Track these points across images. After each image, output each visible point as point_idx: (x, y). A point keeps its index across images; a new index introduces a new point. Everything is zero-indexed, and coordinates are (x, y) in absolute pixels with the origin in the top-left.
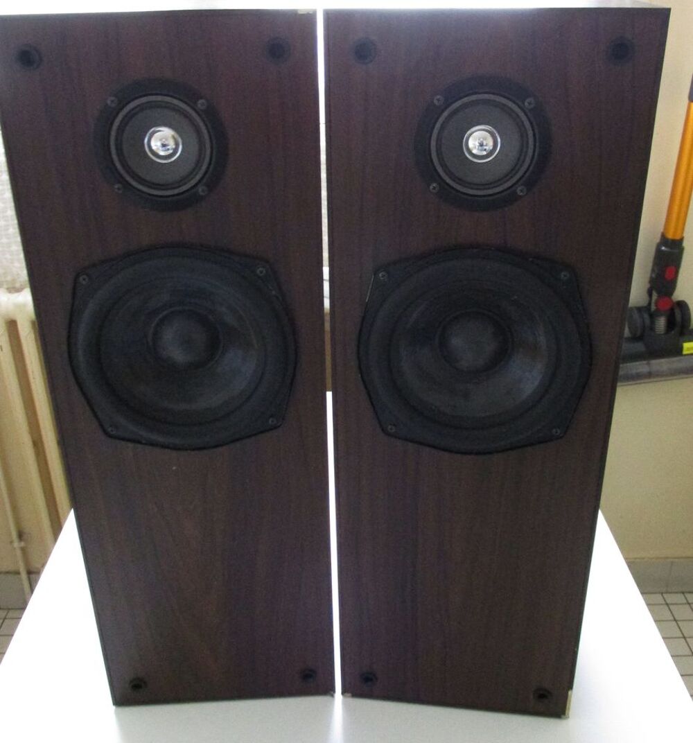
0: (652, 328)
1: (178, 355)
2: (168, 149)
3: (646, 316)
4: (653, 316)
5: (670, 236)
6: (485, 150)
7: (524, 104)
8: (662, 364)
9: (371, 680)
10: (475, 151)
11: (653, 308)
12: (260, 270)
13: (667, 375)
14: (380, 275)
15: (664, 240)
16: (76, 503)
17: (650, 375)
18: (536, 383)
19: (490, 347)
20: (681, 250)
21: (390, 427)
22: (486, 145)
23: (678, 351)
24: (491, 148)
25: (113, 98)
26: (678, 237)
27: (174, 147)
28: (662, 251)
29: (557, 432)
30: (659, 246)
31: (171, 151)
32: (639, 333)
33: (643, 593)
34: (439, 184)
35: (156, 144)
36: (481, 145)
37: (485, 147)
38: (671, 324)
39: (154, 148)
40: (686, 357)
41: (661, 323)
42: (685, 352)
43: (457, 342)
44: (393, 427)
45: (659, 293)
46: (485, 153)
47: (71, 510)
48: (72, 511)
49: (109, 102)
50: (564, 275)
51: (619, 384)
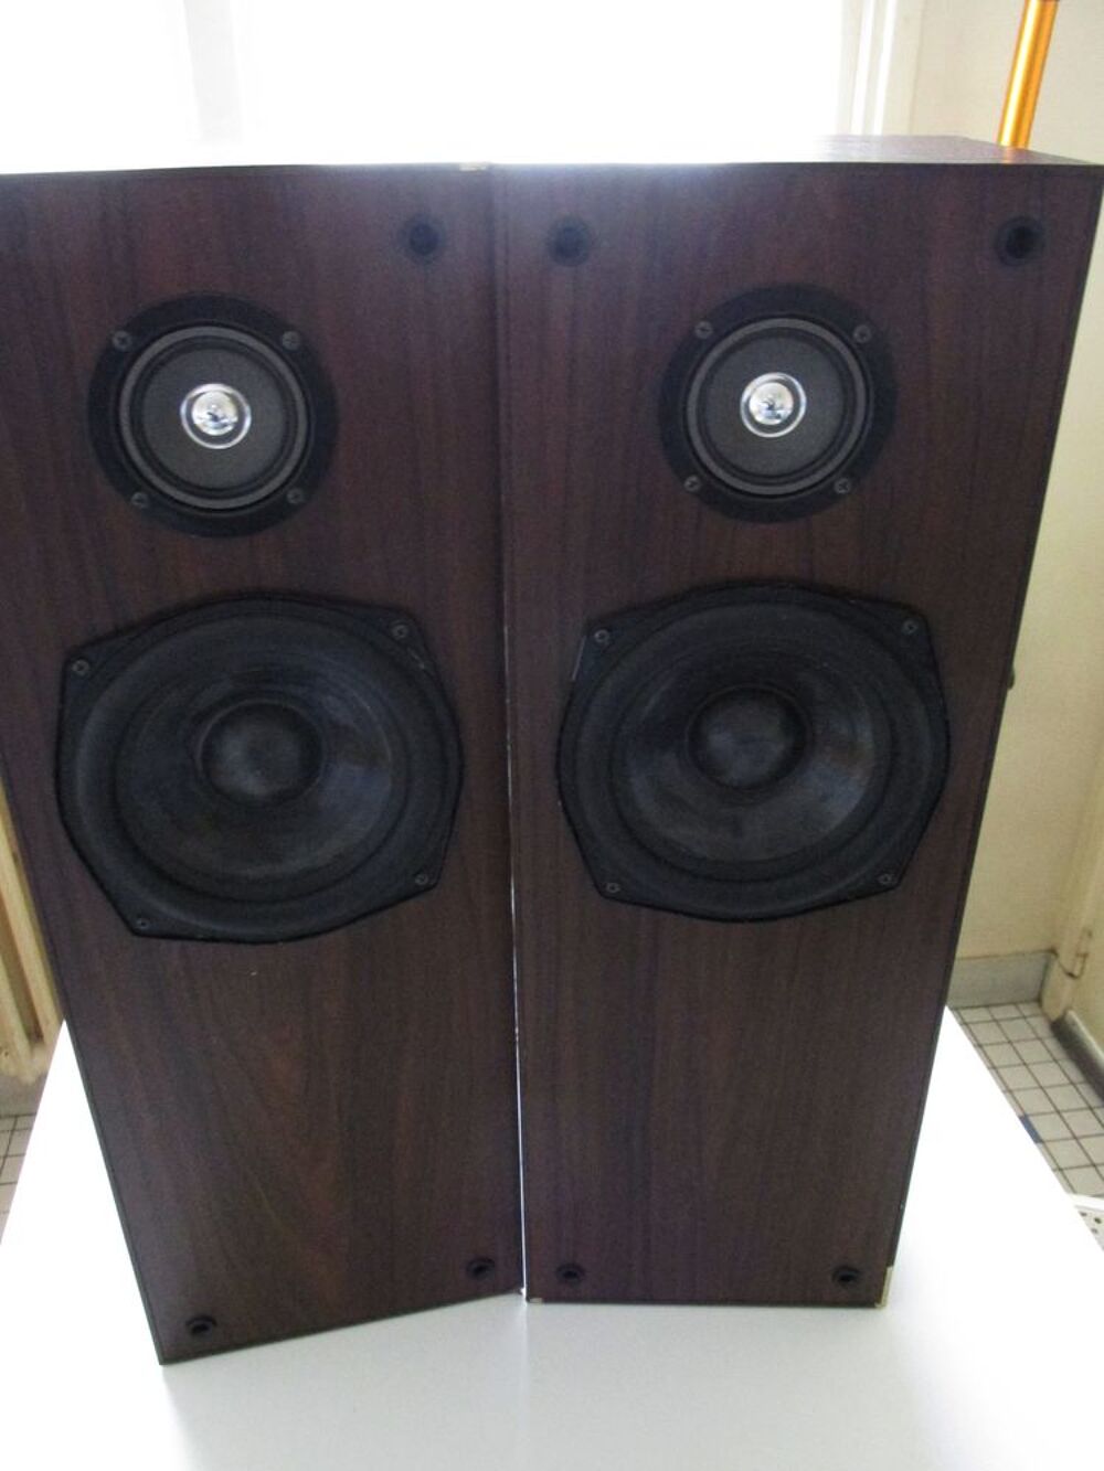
1: (252, 784)
2: (225, 425)
6: (778, 417)
7: (851, 336)
9: (575, 1275)
10: (759, 418)
12: (399, 630)
14: (597, 635)
16: (70, 1010)
18: (854, 802)
19: (777, 748)
21: (609, 885)
22: (781, 408)
24: (789, 412)
25: (123, 334)
27: (235, 419)
29: (887, 879)
31: (229, 428)
34: (701, 478)
35: (200, 416)
36: (771, 408)
37: (779, 412)
39: (197, 422)
43: (719, 740)
44: (616, 885)
46: (778, 422)
47: (61, 1024)
48: (65, 1024)
49: (116, 342)
50: (910, 627)
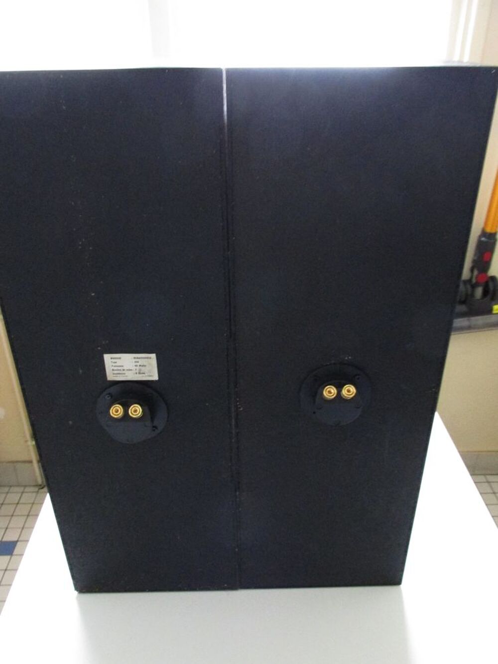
0: (472, 295)
3: (469, 286)
4: (474, 287)
5: (488, 230)
8: (479, 320)
11: (474, 281)
13: (482, 328)
15: (484, 233)
17: (469, 328)
20: (495, 241)
23: (489, 311)
26: (493, 231)
28: (483, 241)
30: (480, 237)
32: (463, 299)
33: (472, 475)
38: (486, 293)
40: (494, 315)
41: (479, 292)
42: (495, 312)
45: (478, 270)
51: (452, 333)
